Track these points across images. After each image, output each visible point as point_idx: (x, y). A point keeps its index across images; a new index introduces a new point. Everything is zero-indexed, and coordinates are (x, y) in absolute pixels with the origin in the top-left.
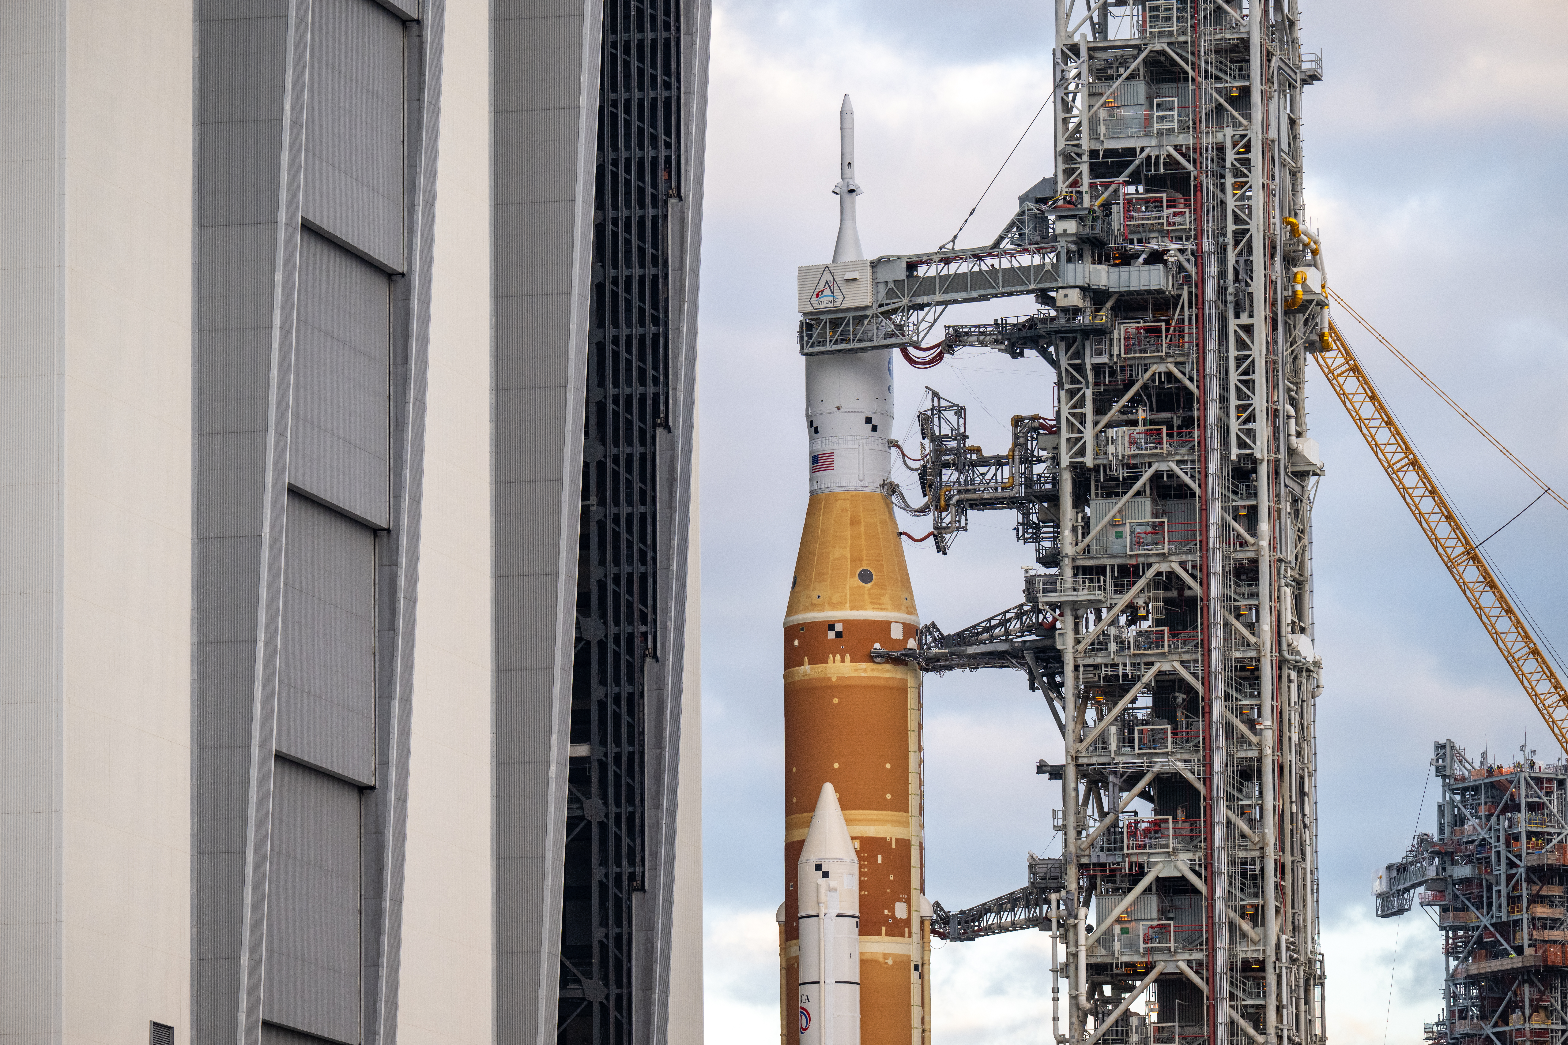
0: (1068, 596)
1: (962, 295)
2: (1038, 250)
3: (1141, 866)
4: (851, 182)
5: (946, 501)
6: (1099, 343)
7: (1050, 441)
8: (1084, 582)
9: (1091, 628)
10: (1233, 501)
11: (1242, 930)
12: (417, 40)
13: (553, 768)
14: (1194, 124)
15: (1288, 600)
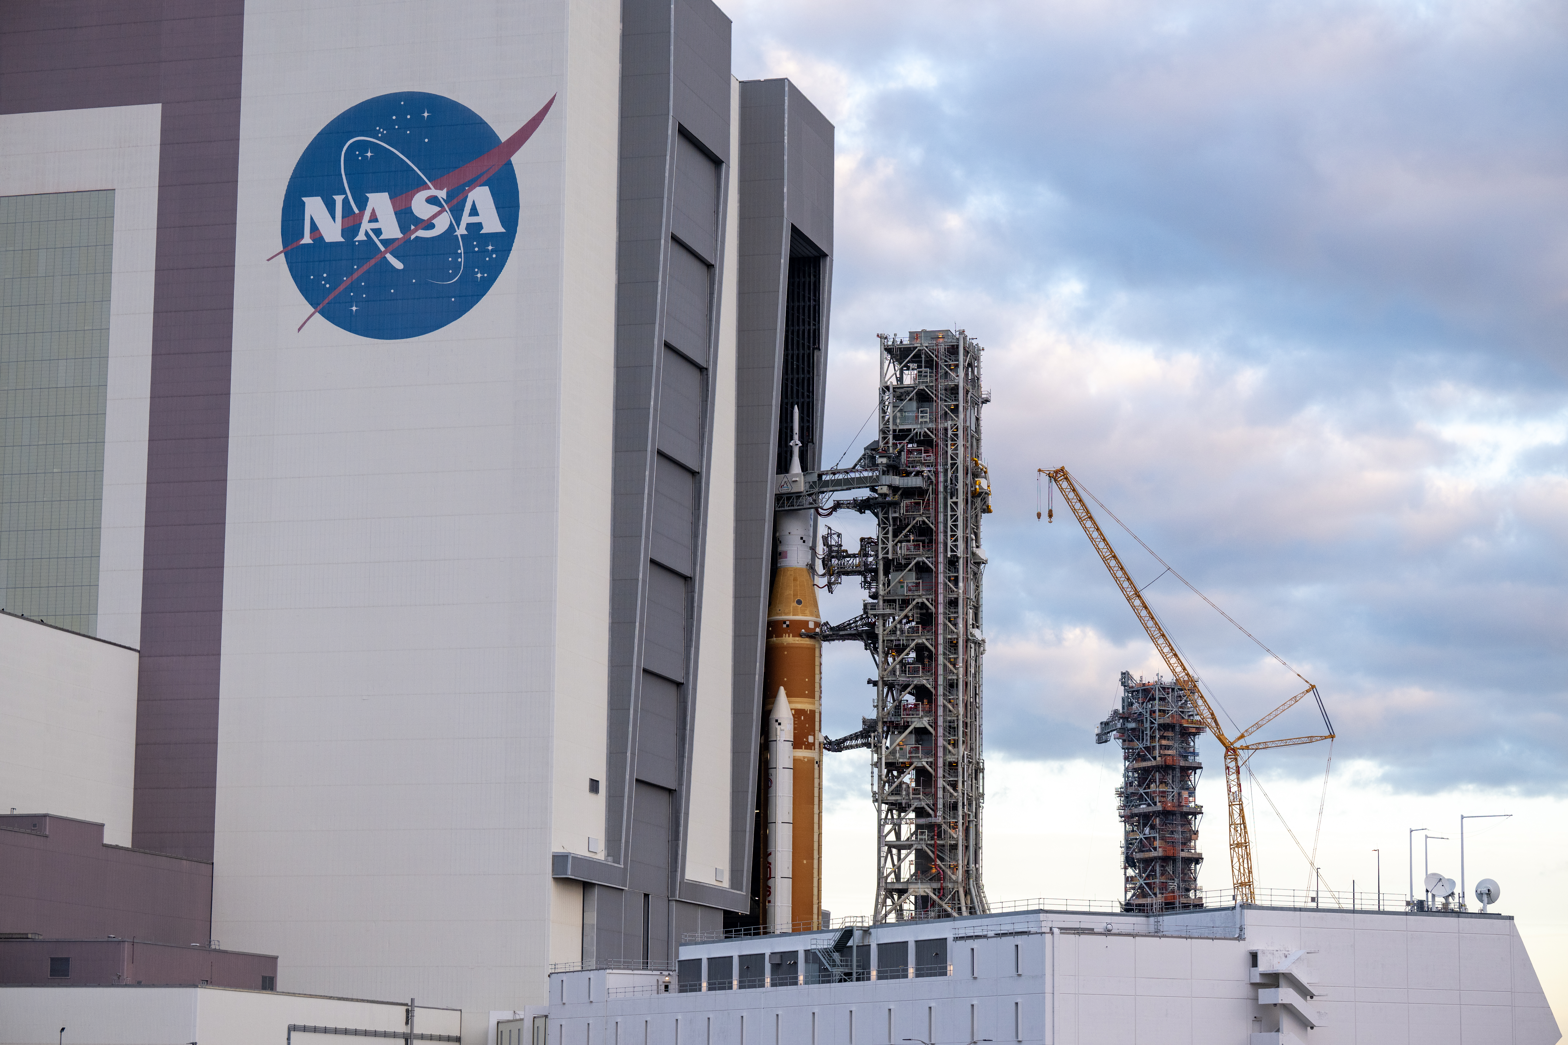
0: (881, 612)
1: (840, 488)
2: (871, 470)
3: (908, 722)
5: (832, 572)
6: (895, 508)
7: (875, 548)
8: (887, 606)
9: (890, 624)
10: (949, 574)
11: (949, 749)
12: (706, 376)
13: (757, 677)
14: (936, 419)
15: (971, 614)
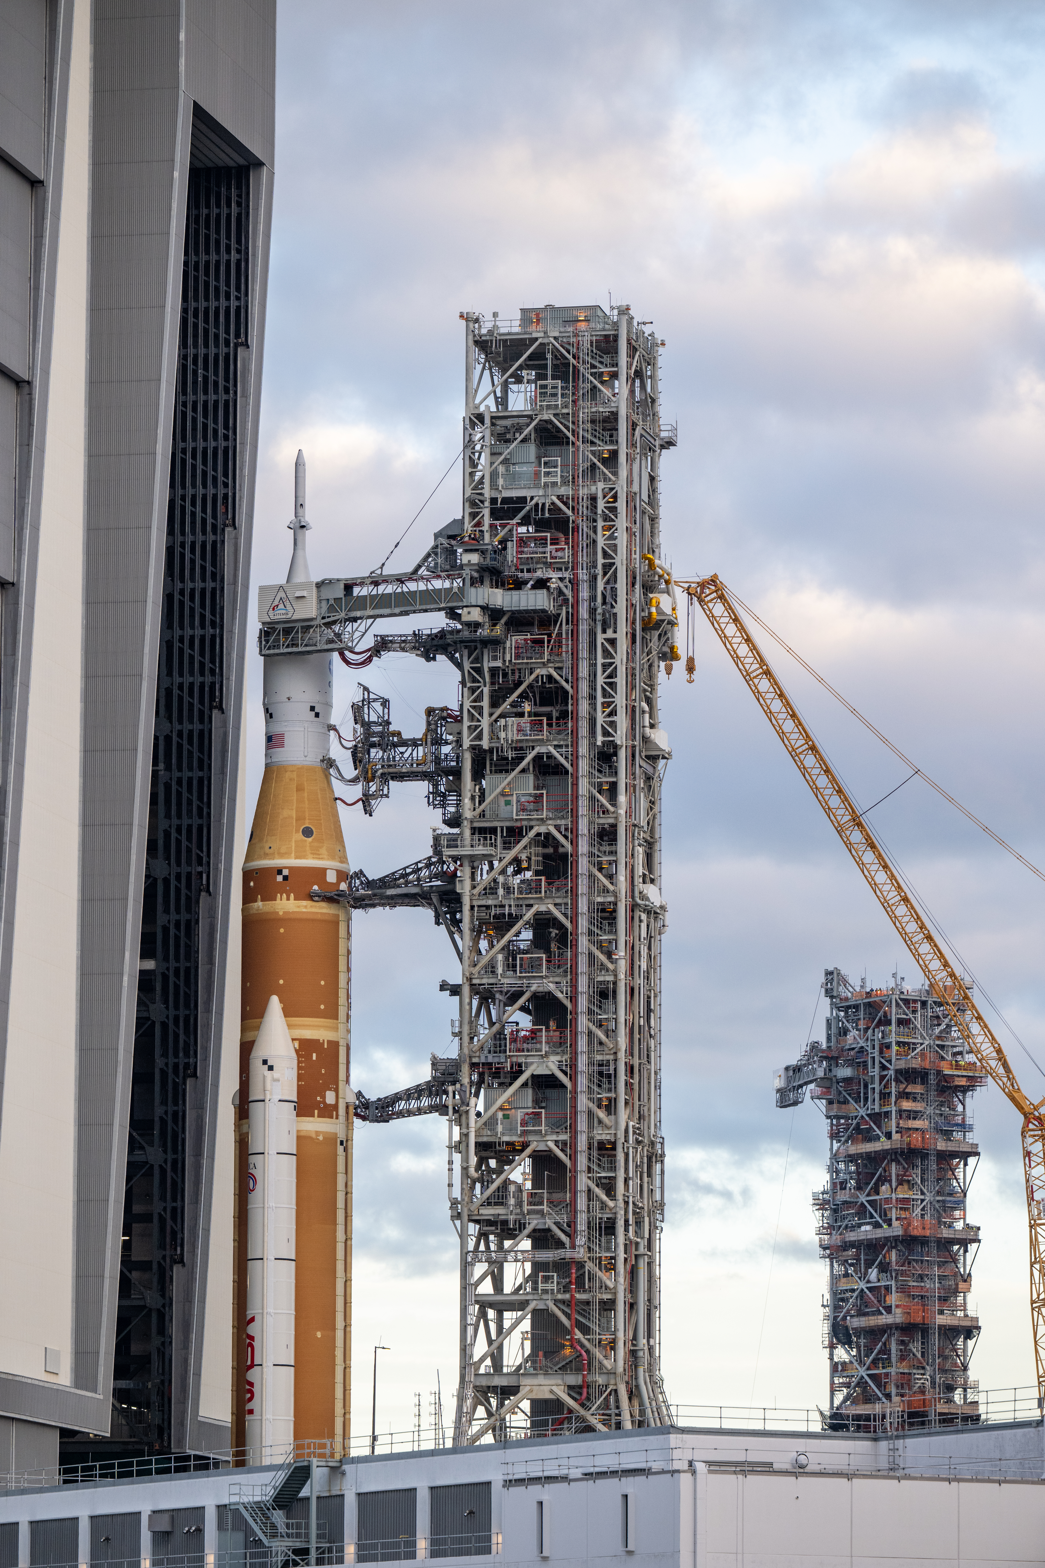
0: (466, 851)
1: (387, 611)
2: (448, 576)
3: (520, 1065)
4: (302, 520)
5: (372, 773)
6: (495, 651)
7: (455, 727)
8: (479, 840)
9: (485, 876)
10: (599, 777)
11: (598, 1117)
12: (27, 397)
13: (126, 978)
14: (573, 478)
15: (641, 856)
